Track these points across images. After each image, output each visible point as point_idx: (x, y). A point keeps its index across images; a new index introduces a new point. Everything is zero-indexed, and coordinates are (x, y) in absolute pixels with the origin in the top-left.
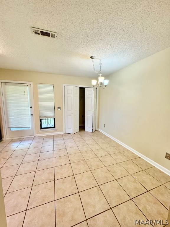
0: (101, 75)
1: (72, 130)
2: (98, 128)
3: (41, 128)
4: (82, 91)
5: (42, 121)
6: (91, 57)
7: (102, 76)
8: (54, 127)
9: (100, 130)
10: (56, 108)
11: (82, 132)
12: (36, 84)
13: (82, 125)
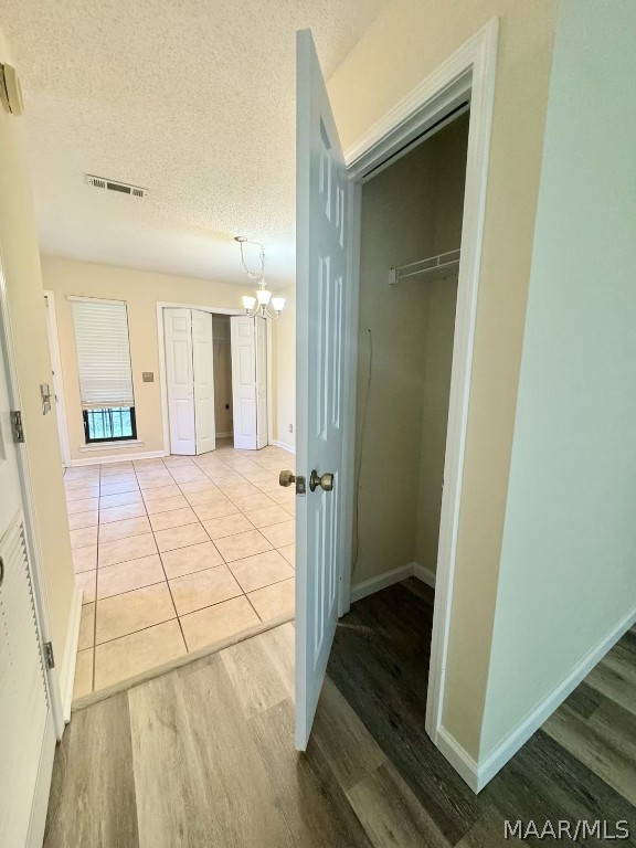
0: (263, 284)
1: (191, 443)
2: (275, 437)
3: (88, 440)
4: (222, 324)
5: (90, 415)
6: (236, 239)
7: (266, 288)
8: (134, 437)
9: (279, 443)
10: (138, 378)
11: (226, 451)
12: (66, 297)
13: (223, 435)
